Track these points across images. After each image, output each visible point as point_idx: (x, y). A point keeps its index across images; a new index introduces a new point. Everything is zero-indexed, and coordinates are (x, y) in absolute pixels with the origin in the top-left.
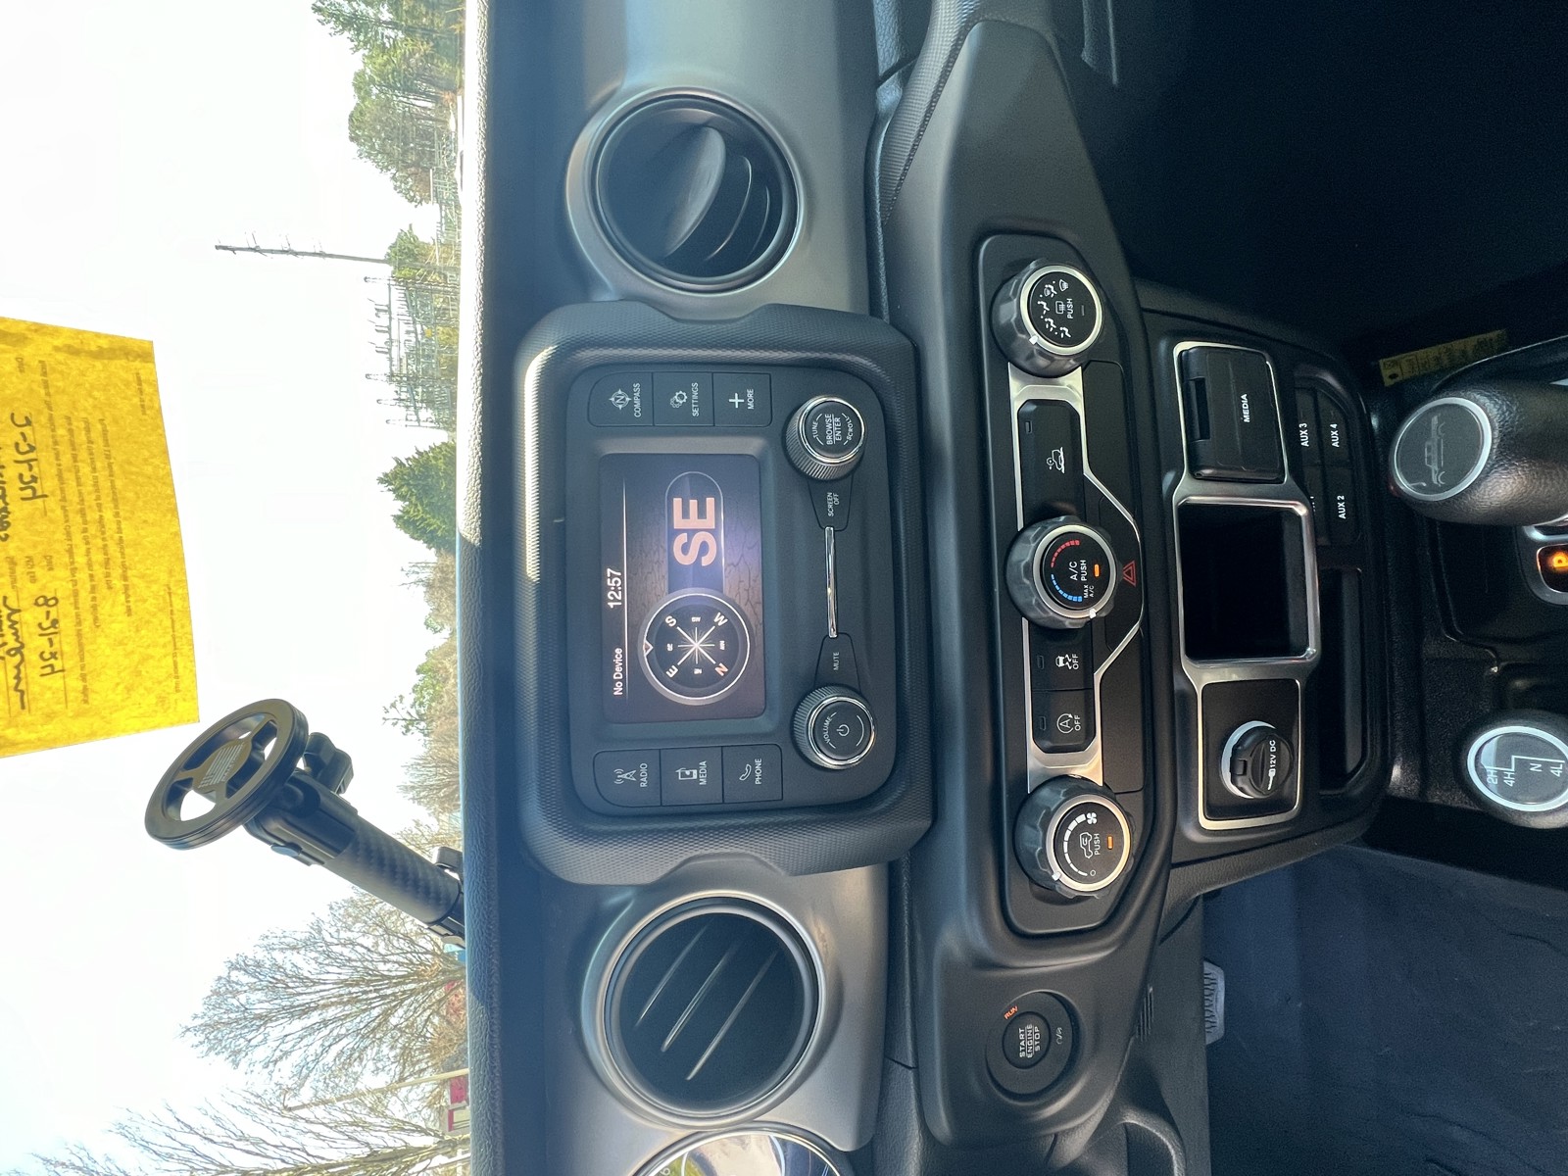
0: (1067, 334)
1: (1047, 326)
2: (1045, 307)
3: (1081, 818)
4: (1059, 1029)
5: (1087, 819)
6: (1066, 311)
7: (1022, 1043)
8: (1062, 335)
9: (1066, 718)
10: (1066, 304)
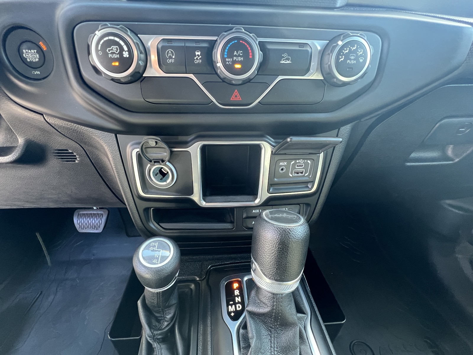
0: (341, 59)
1: (345, 49)
2: (354, 48)
3: (125, 48)
4: (39, 73)
5: (125, 51)
6: (350, 60)
7: (29, 51)
8: (340, 57)
9: (173, 55)
10: (354, 60)
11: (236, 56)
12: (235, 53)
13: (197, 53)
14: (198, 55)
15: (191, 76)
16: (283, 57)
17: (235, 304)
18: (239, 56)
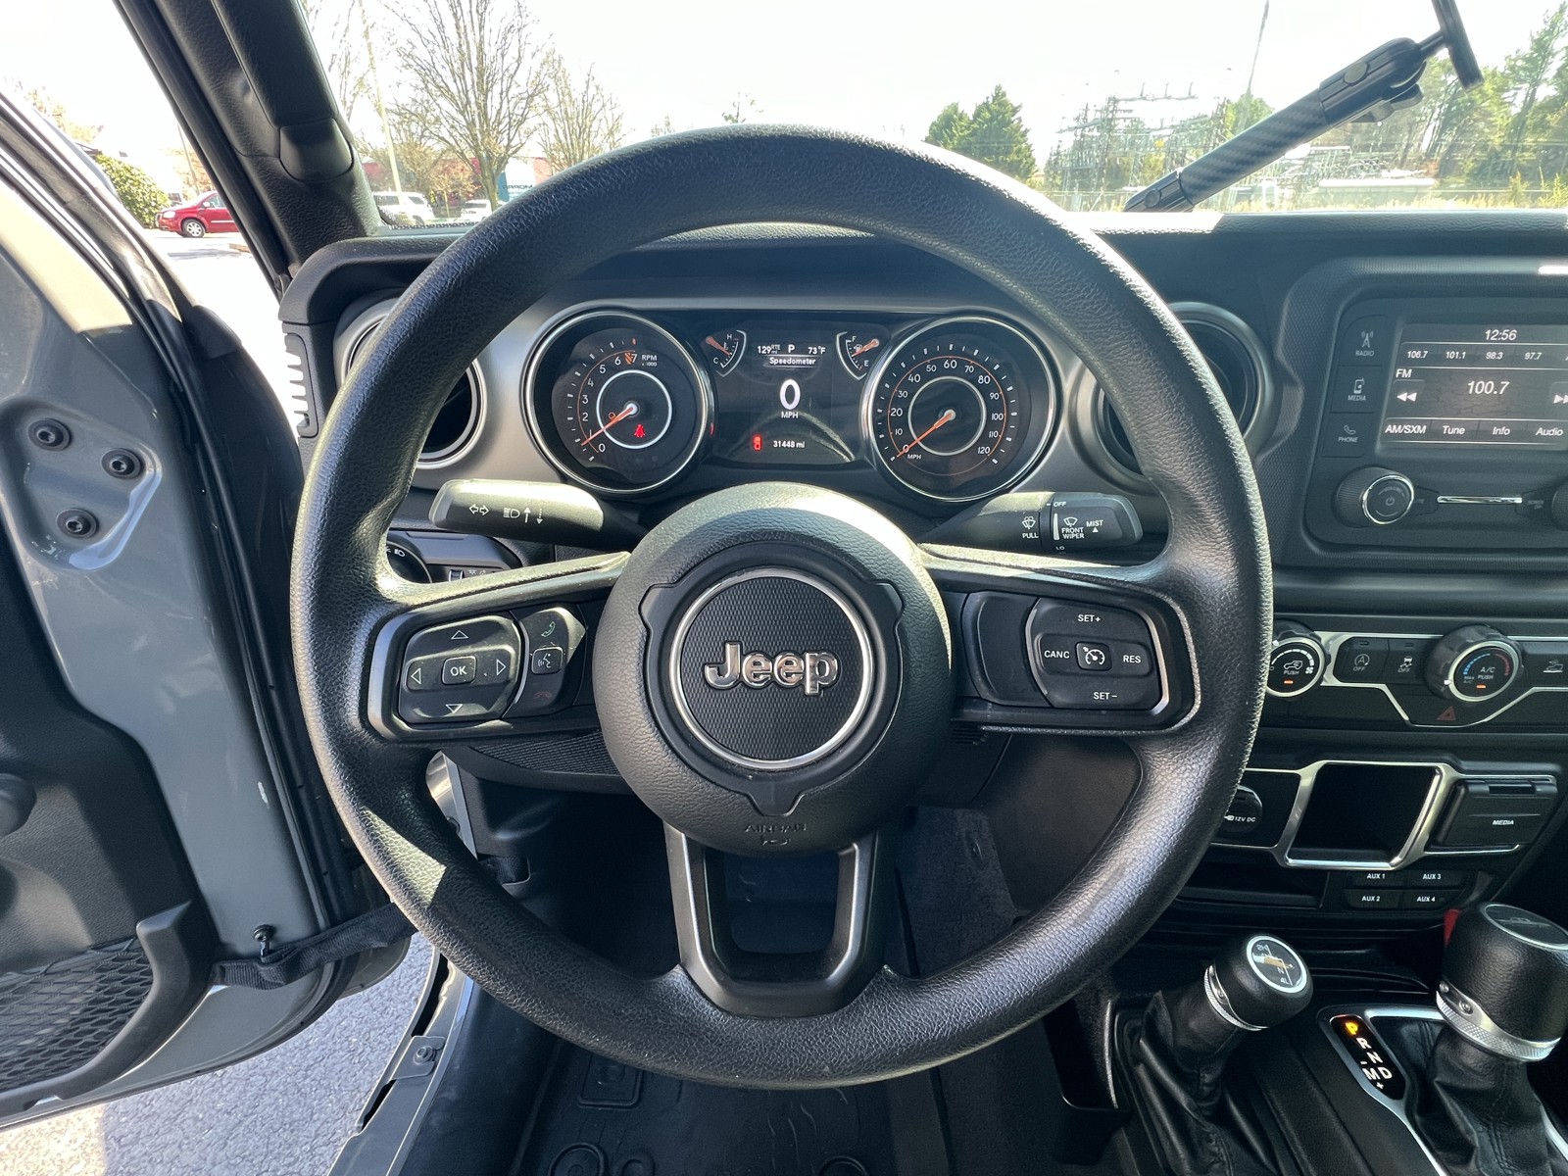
3: (1312, 663)
11: (1483, 673)
12: (1483, 670)
13: (1406, 660)
14: (1408, 663)
15: (1383, 687)
16: (1551, 665)
17: (1370, 1065)
18: (1489, 673)
